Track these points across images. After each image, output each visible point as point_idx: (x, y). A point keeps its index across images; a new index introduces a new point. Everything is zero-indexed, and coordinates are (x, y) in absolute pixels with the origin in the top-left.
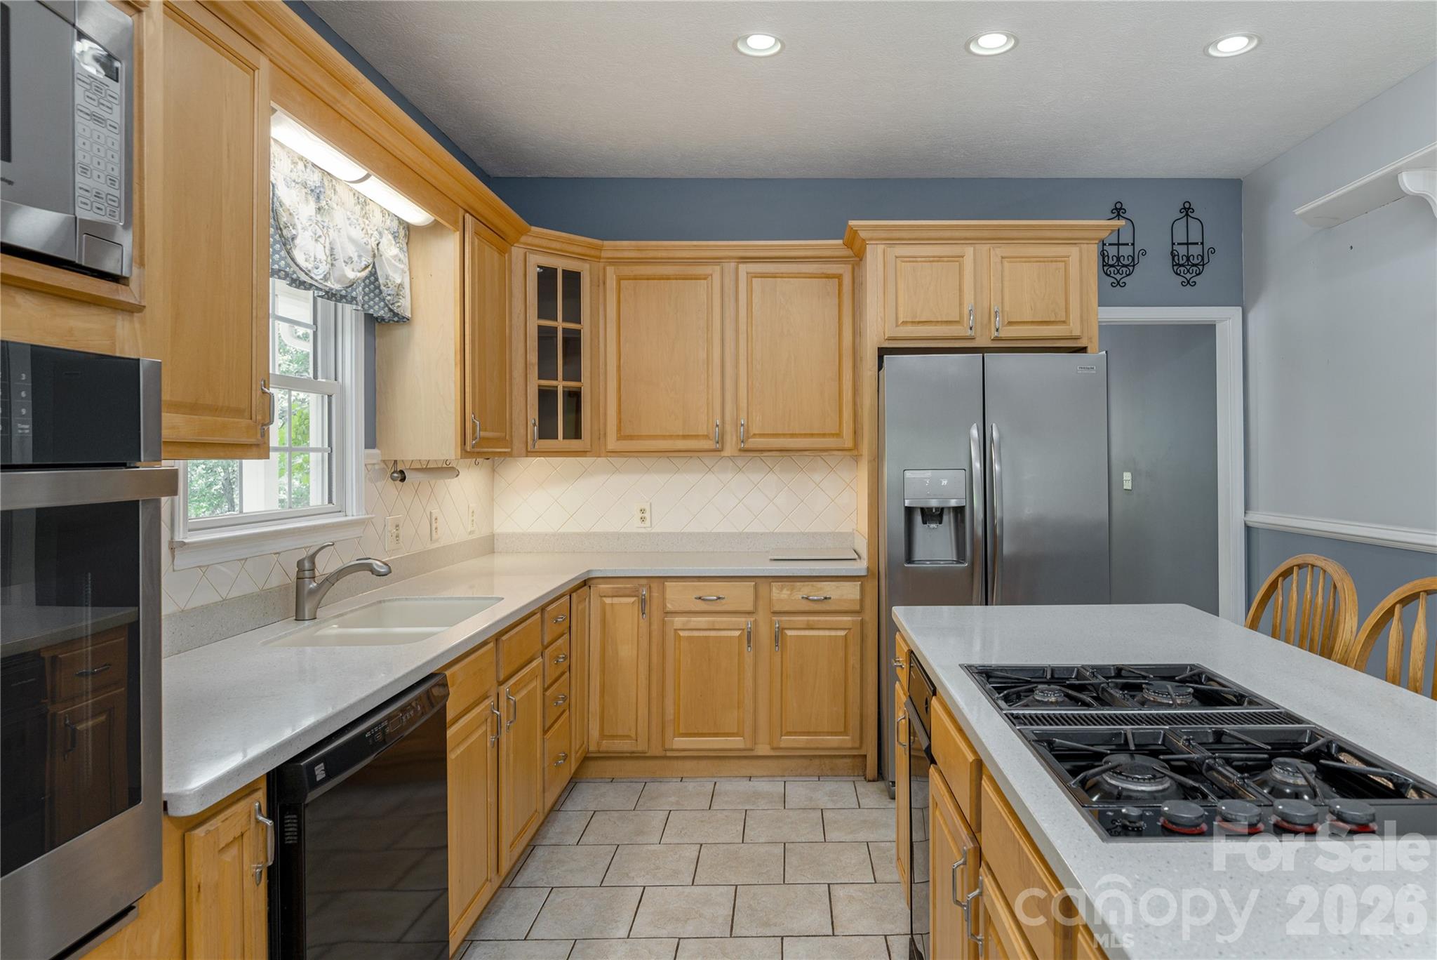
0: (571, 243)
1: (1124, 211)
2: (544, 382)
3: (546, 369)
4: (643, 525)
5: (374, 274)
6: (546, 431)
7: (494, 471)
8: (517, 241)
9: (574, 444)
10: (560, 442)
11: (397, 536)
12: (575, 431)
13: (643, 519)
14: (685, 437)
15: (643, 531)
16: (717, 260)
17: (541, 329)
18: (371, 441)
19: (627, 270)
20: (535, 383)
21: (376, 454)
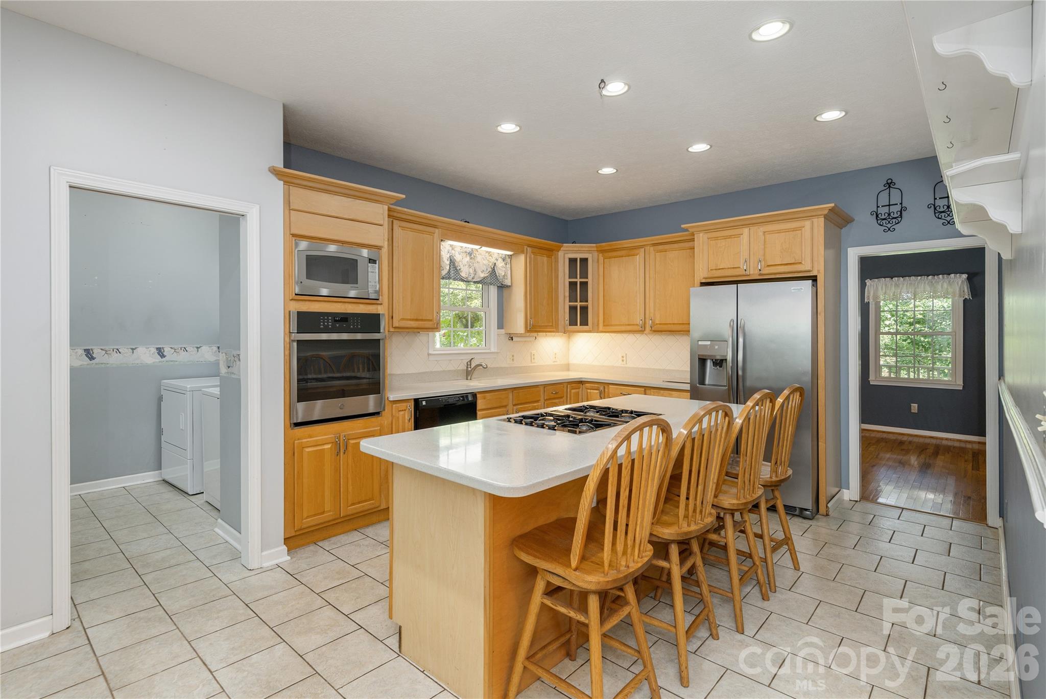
0: (582, 247)
1: (893, 184)
2: (571, 304)
3: (572, 298)
4: (623, 363)
5: (493, 269)
6: (573, 322)
7: (569, 338)
8: (560, 250)
9: (585, 327)
10: (579, 327)
11: (513, 359)
12: (585, 322)
13: (623, 361)
14: (629, 325)
15: (622, 366)
16: (642, 247)
17: (570, 283)
18: (500, 326)
19: (606, 254)
20: (568, 304)
21: (502, 331)
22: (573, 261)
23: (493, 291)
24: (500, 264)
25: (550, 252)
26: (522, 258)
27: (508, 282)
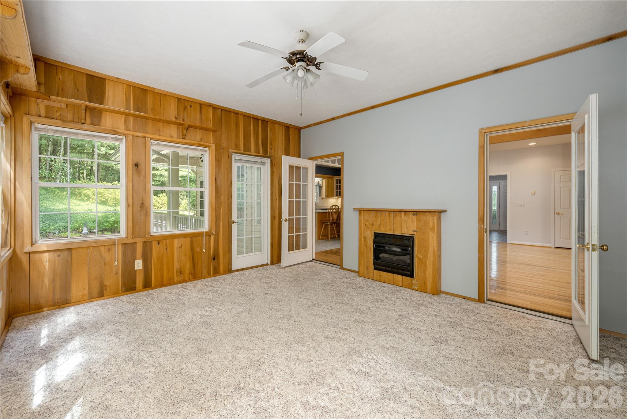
3: (337, 189)
5: (318, 183)
6: (337, 195)
8: (334, 178)
17: (337, 186)
20: (336, 191)
21: (320, 197)
22: (337, 180)
23: (318, 187)
24: (320, 181)
25: (332, 178)
26: (325, 180)
27: (322, 185)
